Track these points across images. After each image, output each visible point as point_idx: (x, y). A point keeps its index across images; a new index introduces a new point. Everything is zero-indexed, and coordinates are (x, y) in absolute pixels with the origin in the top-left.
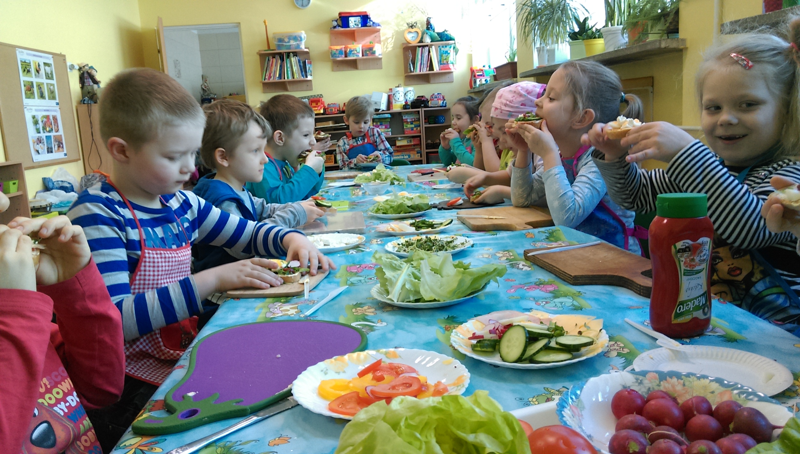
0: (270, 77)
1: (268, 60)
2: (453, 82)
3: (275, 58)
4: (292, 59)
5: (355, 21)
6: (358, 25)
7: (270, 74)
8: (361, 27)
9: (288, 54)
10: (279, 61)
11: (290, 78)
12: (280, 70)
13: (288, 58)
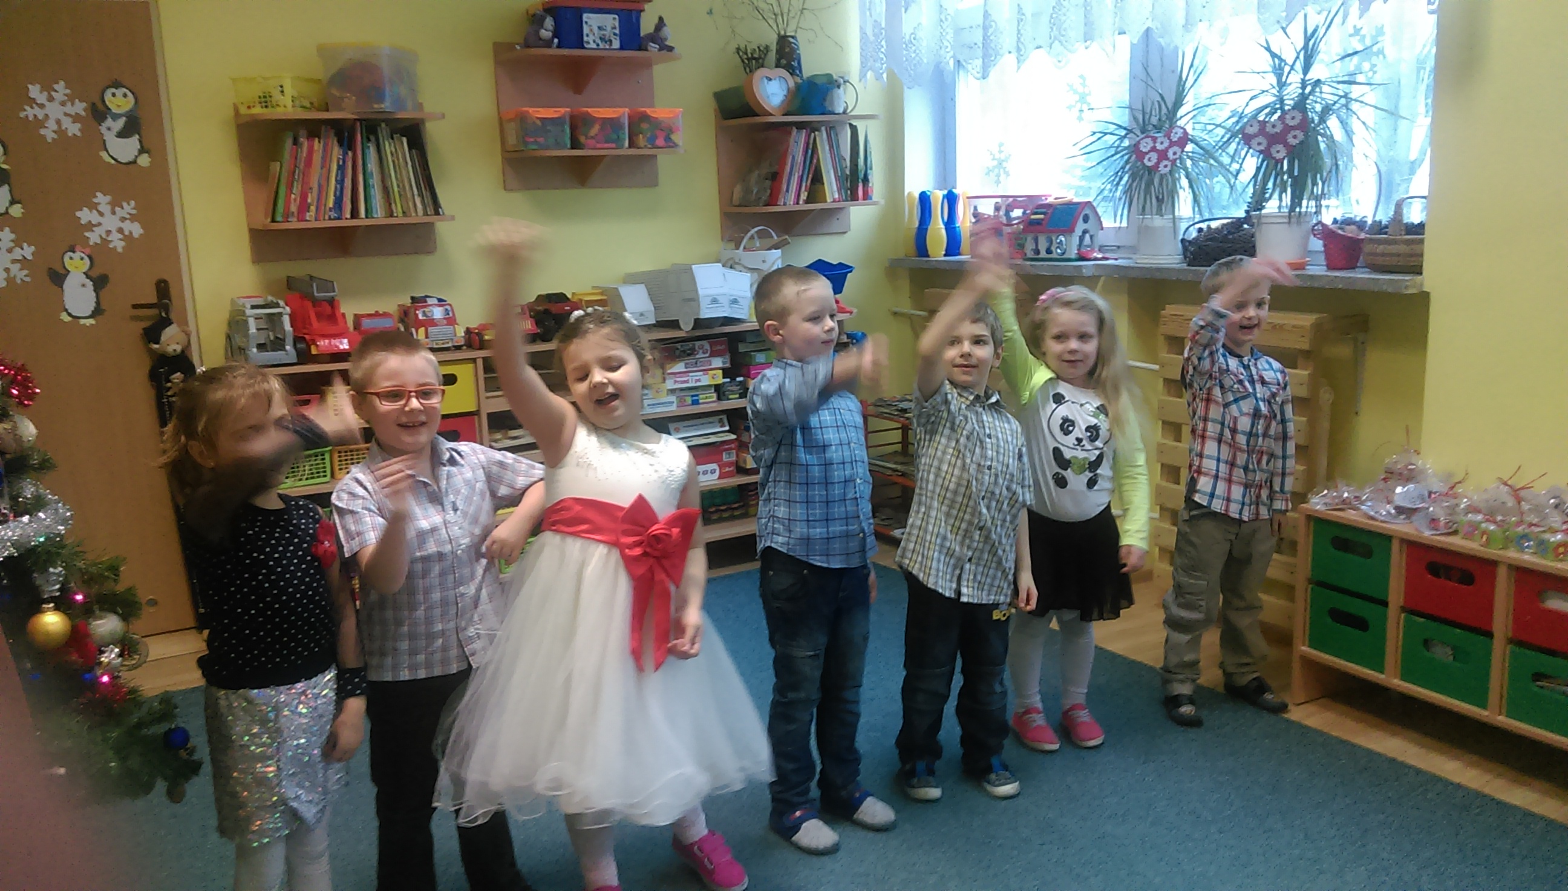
0: (304, 207)
1: (296, 142)
2: (845, 233)
3: (319, 138)
4: (387, 143)
5: (599, 28)
6: (611, 41)
7: (304, 197)
8: (622, 48)
9: (371, 128)
10: (336, 152)
11: (379, 215)
12: (341, 182)
13: (369, 140)
